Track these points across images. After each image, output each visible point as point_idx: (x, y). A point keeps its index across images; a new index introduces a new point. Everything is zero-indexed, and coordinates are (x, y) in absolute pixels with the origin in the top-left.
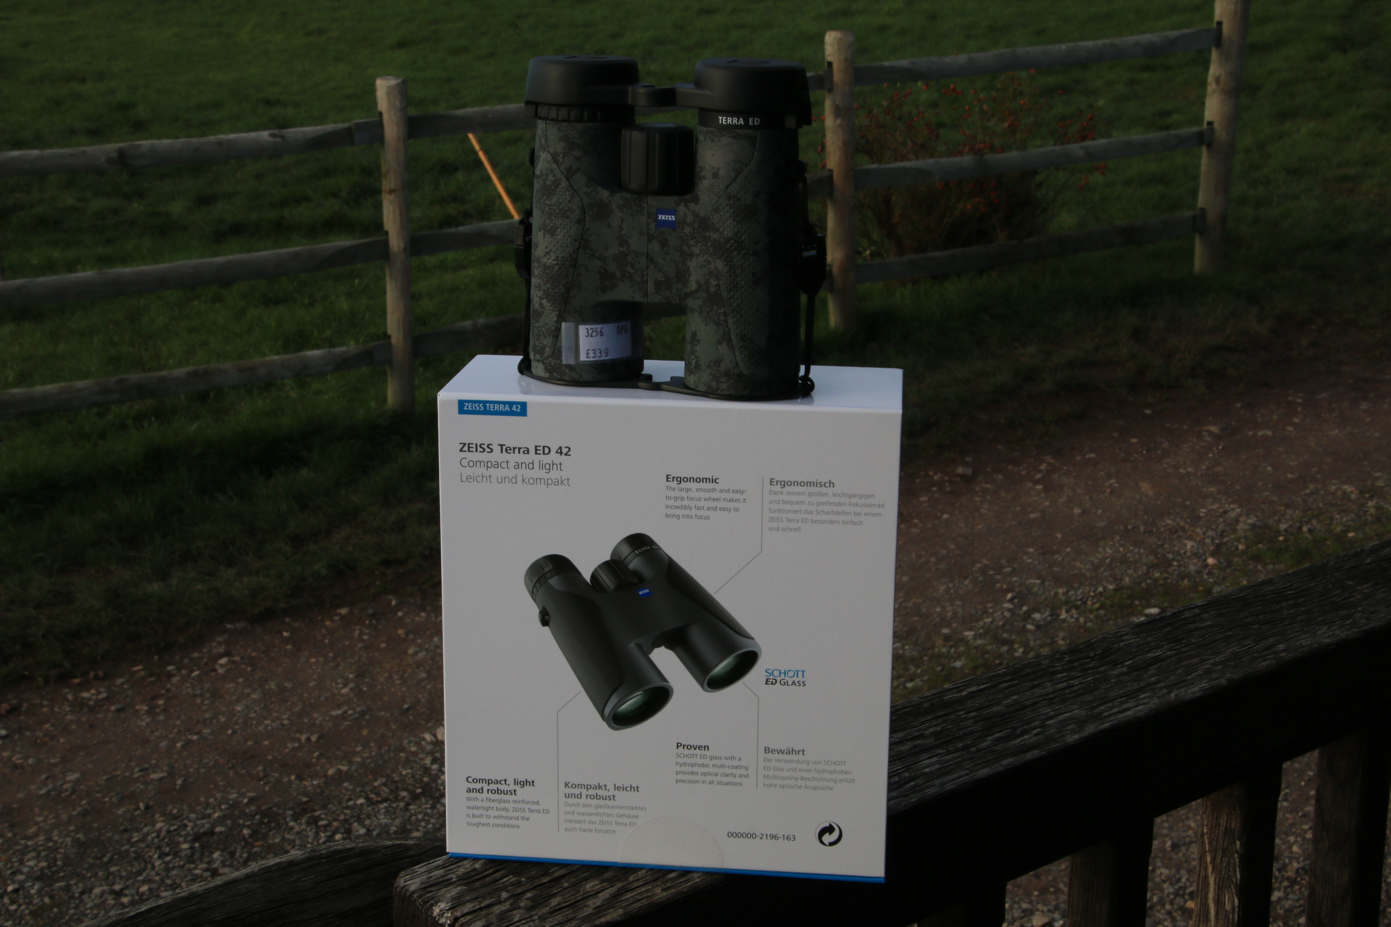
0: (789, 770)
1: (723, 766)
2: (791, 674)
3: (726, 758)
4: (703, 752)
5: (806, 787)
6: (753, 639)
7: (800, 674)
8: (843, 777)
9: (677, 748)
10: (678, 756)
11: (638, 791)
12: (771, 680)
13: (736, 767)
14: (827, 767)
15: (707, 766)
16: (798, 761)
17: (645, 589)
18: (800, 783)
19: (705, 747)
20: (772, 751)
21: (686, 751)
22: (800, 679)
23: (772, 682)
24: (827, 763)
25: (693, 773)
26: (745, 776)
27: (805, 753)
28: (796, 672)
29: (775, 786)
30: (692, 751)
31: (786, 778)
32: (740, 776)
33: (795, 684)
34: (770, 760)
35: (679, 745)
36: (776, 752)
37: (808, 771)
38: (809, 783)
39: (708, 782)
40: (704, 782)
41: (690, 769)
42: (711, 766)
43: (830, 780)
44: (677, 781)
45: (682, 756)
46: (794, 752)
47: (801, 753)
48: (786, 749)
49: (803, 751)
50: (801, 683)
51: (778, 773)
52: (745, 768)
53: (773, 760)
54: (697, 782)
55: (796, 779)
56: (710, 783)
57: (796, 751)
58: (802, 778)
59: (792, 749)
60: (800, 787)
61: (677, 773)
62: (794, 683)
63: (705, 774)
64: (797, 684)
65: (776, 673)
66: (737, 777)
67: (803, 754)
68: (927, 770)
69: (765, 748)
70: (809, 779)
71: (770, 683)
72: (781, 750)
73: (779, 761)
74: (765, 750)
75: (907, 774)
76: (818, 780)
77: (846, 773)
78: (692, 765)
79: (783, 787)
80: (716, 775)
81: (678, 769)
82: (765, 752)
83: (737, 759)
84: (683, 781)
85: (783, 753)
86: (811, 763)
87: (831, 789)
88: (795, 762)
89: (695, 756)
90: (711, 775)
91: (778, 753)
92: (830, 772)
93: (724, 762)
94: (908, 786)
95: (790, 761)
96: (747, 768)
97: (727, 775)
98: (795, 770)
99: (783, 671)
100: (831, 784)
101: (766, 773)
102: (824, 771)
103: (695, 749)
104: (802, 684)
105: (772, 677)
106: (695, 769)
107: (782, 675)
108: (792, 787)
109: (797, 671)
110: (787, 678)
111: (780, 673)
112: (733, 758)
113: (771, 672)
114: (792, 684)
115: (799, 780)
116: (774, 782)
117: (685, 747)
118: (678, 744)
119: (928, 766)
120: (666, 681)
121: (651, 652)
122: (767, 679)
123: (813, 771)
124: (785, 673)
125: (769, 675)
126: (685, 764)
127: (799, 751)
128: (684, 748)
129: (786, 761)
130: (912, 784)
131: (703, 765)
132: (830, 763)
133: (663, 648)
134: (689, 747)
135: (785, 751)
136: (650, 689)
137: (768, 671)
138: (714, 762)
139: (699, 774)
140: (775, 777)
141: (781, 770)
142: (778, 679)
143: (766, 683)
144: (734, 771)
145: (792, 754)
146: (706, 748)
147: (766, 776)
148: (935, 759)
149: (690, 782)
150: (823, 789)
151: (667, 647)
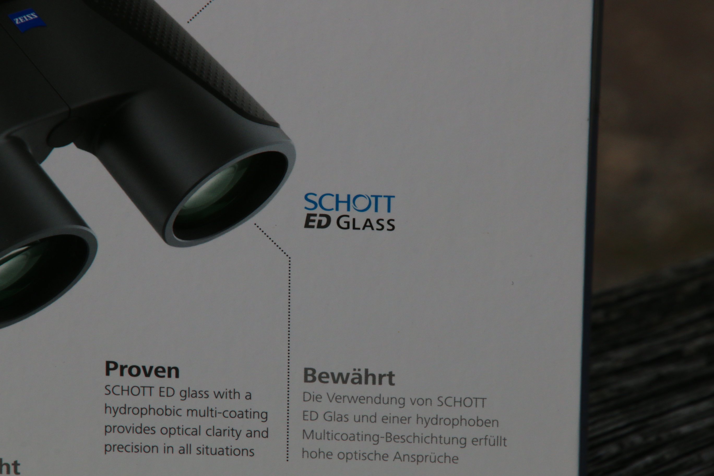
0: (360, 419)
1: (210, 412)
2: (362, 203)
3: (218, 395)
4: (166, 382)
5: (397, 456)
6: (276, 125)
7: (383, 202)
8: (480, 432)
9: (108, 374)
10: (109, 391)
11: (16, 472)
12: (317, 218)
13: (241, 415)
14: (444, 412)
15: (175, 412)
16: (379, 400)
17: (29, 12)
18: (383, 447)
19: (170, 369)
20: (320, 377)
21: (127, 381)
22: (383, 214)
23: (320, 222)
24: (443, 403)
25: (143, 430)
26: (261, 435)
27: (394, 380)
28: (373, 200)
29: (328, 455)
30: (142, 380)
31: (353, 438)
32: (250, 434)
33: (371, 226)
34: (317, 398)
35: (112, 366)
36: (330, 380)
37: (402, 420)
38: (404, 448)
39: (177, 449)
40: (167, 449)
41: (136, 420)
42: (183, 413)
43: (451, 441)
44: (108, 448)
45: (118, 390)
46: (370, 379)
47: (385, 380)
48: (352, 372)
49: (391, 375)
50: (385, 223)
51: (334, 427)
52: (260, 415)
53: (325, 397)
54: (152, 448)
55: (375, 439)
56: (183, 451)
57: (373, 376)
58: (389, 437)
59: (367, 371)
60: (384, 457)
61: (108, 430)
62: (368, 224)
63: (169, 432)
64: (376, 226)
65: (329, 202)
66: (243, 435)
67: (391, 383)
68: (685, 429)
69: (306, 370)
70: (404, 439)
71: (315, 224)
72: (340, 375)
73: (337, 398)
74: (306, 375)
75: (637, 439)
76: (422, 440)
77: (486, 423)
78: (141, 412)
79: (346, 456)
80: (196, 432)
81: (110, 420)
82: (306, 381)
83: (243, 395)
84: (120, 448)
85: (345, 382)
86: (408, 402)
87: (454, 460)
88: (374, 401)
89: (147, 390)
90: (185, 432)
91: (336, 382)
92: (452, 423)
93: (212, 402)
94: (639, 464)
95: (361, 399)
96: (264, 416)
97: (220, 433)
98: (372, 419)
99: (343, 197)
100: (453, 450)
101: (309, 426)
102: (437, 420)
103: (148, 375)
104: (387, 226)
105: (319, 211)
106: (148, 420)
107: (343, 207)
108: (366, 457)
109: (376, 197)
110: (353, 214)
111: (338, 202)
112: (232, 394)
113: (316, 199)
114: (365, 226)
115: (382, 441)
116: (326, 445)
117: (126, 371)
118: (108, 363)
119: (689, 420)
120: (81, 222)
121: (44, 156)
122: (309, 216)
123: (413, 420)
124: (348, 202)
125: (312, 206)
126: (126, 410)
127: (381, 376)
128: (122, 374)
129: (353, 399)
130: (649, 459)
131: (166, 411)
132: (450, 402)
133: (72, 146)
134: (134, 371)
135: (351, 377)
136: (42, 240)
137: (310, 197)
138: (191, 403)
139: (157, 430)
140: (327, 435)
141: (340, 418)
142: (334, 215)
143: (307, 226)
144: (237, 424)
145: (366, 383)
146: (173, 372)
147: (308, 433)
148: (704, 406)
149: (138, 449)
150: (437, 460)
151: (79, 146)
